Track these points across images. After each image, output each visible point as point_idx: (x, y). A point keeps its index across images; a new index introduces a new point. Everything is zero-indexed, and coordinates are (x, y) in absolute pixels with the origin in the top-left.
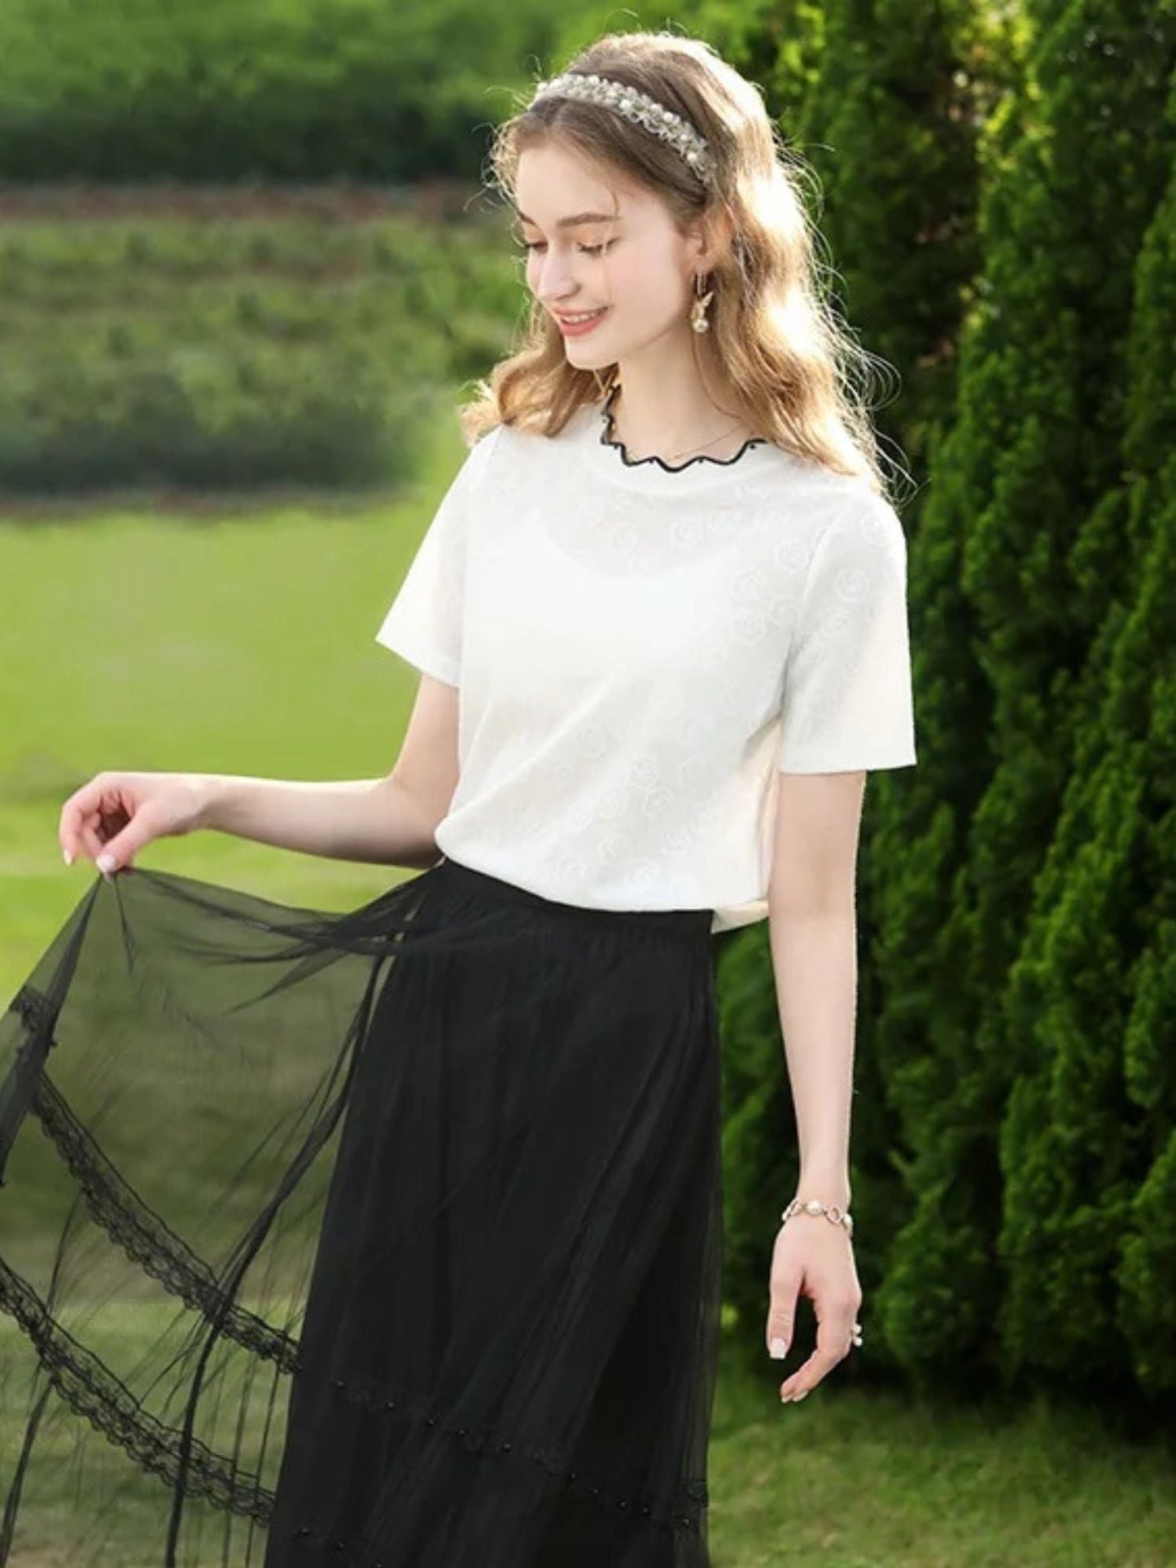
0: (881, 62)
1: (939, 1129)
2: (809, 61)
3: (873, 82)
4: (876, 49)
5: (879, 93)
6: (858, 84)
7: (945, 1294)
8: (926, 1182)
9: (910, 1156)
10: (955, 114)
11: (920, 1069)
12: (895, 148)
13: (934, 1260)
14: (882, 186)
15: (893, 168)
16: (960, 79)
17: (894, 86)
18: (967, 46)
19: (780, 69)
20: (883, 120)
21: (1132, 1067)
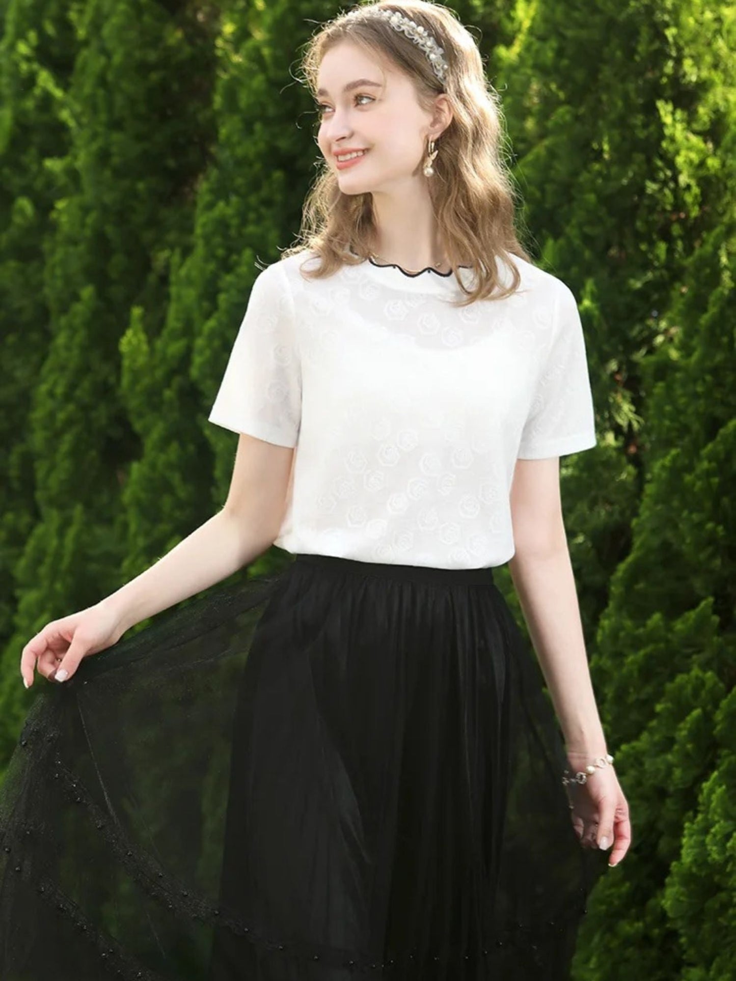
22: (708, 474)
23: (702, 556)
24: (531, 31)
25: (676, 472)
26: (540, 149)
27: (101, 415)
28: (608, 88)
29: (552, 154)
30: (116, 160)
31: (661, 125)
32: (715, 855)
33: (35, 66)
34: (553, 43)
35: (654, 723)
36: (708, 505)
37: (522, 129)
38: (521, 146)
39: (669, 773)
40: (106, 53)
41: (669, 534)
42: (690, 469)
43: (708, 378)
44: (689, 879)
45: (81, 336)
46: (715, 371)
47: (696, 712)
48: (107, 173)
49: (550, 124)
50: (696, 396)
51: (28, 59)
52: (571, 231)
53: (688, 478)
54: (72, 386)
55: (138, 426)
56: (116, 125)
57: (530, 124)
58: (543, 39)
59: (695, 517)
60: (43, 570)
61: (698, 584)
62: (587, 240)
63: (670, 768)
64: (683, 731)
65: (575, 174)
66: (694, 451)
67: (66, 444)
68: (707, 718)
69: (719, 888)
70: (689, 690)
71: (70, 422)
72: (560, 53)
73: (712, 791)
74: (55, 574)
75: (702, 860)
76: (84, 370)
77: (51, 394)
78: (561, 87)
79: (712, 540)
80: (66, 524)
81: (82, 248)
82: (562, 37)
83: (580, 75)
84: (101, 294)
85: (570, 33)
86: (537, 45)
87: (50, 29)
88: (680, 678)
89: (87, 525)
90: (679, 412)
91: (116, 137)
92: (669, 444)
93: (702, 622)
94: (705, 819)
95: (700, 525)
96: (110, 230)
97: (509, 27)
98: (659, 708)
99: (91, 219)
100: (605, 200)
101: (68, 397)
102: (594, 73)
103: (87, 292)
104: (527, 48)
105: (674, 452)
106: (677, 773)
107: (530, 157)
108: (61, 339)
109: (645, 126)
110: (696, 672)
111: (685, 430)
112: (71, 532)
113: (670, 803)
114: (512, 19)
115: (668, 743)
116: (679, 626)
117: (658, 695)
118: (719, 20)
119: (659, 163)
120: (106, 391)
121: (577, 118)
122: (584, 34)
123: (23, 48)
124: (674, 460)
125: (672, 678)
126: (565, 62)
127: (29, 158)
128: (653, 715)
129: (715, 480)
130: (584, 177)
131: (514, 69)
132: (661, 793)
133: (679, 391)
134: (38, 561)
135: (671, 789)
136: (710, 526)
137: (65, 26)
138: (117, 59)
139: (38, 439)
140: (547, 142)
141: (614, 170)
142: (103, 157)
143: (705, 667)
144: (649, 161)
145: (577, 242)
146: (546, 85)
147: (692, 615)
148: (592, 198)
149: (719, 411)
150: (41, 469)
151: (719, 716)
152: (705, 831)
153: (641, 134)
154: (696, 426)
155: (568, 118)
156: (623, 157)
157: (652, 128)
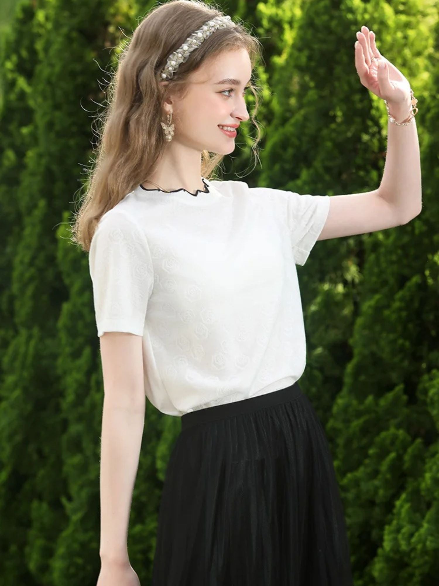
0: (75, 21)
1: (82, 487)
2: (47, 18)
3: (72, 29)
4: (73, 15)
5: (74, 34)
6: (64, 30)
7: (80, 561)
8: (75, 511)
9: (70, 499)
10: (108, 45)
11: (76, 459)
12: (80, 58)
13: (76, 546)
14: (73, 75)
15: (78, 67)
16: (111, 29)
17: (82, 31)
18: (114, 15)
19: (35, 22)
20: (75, 46)
21: (160, 464)
22: (400, 309)
23: (396, 360)
24: (294, 46)
25: (378, 309)
26: (299, 116)
27: (50, 274)
28: (338, 79)
29: (306, 118)
30: (57, 127)
31: (371, 101)
32: (404, 546)
33: (16, 75)
34: (306, 53)
35: (367, 461)
36: (399, 328)
37: (288, 104)
38: (288, 115)
39: (376, 492)
40: (52, 65)
41: (374, 348)
42: (388, 306)
43: (400, 252)
44: (388, 559)
45: (38, 229)
46: (404, 247)
47: (393, 455)
48: (52, 135)
49: (305, 100)
50: (392, 263)
51: (12, 71)
52: (317, 164)
53: (387, 313)
54: (34, 258)
55: (67, 281)
56: (57, 107)
57: (293, 101)
58: (300, 50)
59: (392, 336)
60: (17, 364)
61: (394, 376)
62: (328, 170)
63: (376, 489)
64: (384, 466)
65: (319, 130)
66: (390, 296)
67: (30, 291)
68: (400, 458)
69: (407, 565)
70: (388, 441)
71: (31, 279)
72: (310, 58)
73: (402, 506)
74: (23, 366)
75: (396, 549)
76: (41, 248)
77: (22, 262)
78: (312, 79)
79: (402, 349)
80: (30, 337)
81: (38, 178)
82: (311, 49)
83: (322, 71)
84: (50, 204)
85: (316, 46)
86: (296, 54)
87: (24, 53)
88: (383, 434)
89: (41, 339)
90: (381, 272)
91: (58, 114)
92: (374, 291)
93: (396, 399)
94: (398, 524)
95: (394, 341)
96: (55, 167)
97: (280, 44)
98: (371, 452)
99: (44, 161)
100: (338, 145)
101: (31, 264)
102: (330, 70)
103: (42, 203)
104: (291, 56)
105: (377, 297)
106: (381, 492)
107: (293, 121)
108: (27, 231)
109: (361, 101)
110: (392, 430)
111: (385, 283)
112: (33, 343)
113: (377, 510)
114: (282, 40)
115: (376, 473)
116: (383, 402)
117: (370, 444)
118: (406, 37)
119: (370, 123)
120: (51, 260)
121: (321, 97)
122: (324, 47)
123: (9, 65)
124: (378, 301)
125: (378, 434)
126: (313, 64)
127: (12, 127)
128: (367, 456)
129: (404, 314)
130: (325, 132)
131: (283, 68)
132: (372, 503)
133: (382, 259)
134: (14, 358)
135: (378, 501)
136: (400, 341)
137: (33, 52)
138: (57, 69)
139: (15, 288)
140: (302, 112)
141: (343, 128)
142: (50, 125)
143: (398, 427)
144: (364, 122)
145: (321, 171)
146: (302, 78)
147: (390, 396)
148: (329, 144)
149: (406, 272)
150: (17, 304)
151: (407, 458)
152: (398, 530)
153: (359, 106)
154: (392, 281)
155: (316, 97)
156: (348, 120)
157: (366, 102)
